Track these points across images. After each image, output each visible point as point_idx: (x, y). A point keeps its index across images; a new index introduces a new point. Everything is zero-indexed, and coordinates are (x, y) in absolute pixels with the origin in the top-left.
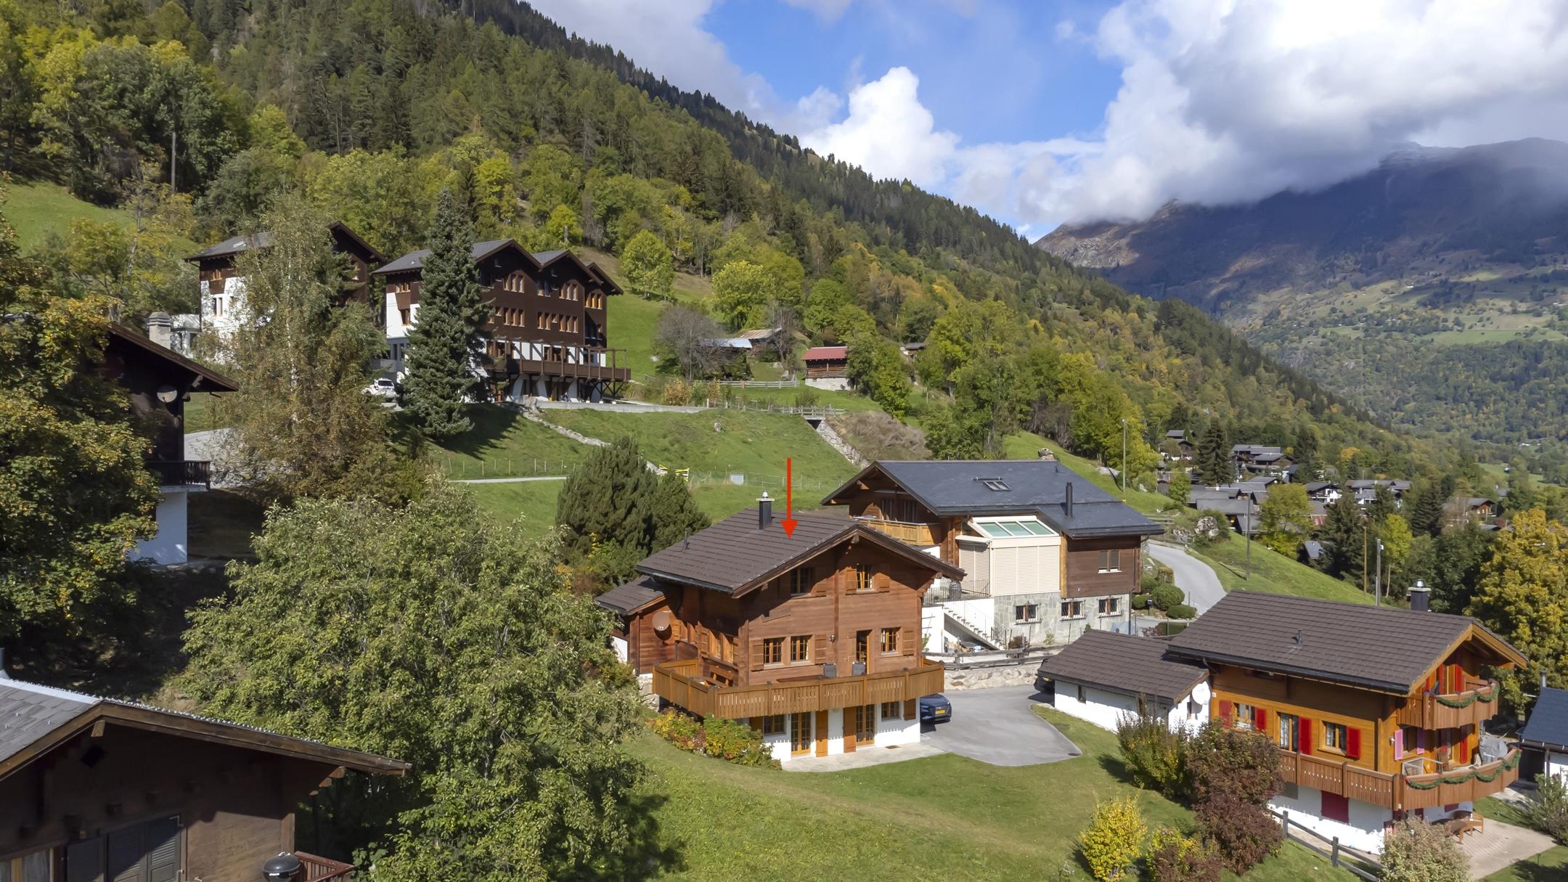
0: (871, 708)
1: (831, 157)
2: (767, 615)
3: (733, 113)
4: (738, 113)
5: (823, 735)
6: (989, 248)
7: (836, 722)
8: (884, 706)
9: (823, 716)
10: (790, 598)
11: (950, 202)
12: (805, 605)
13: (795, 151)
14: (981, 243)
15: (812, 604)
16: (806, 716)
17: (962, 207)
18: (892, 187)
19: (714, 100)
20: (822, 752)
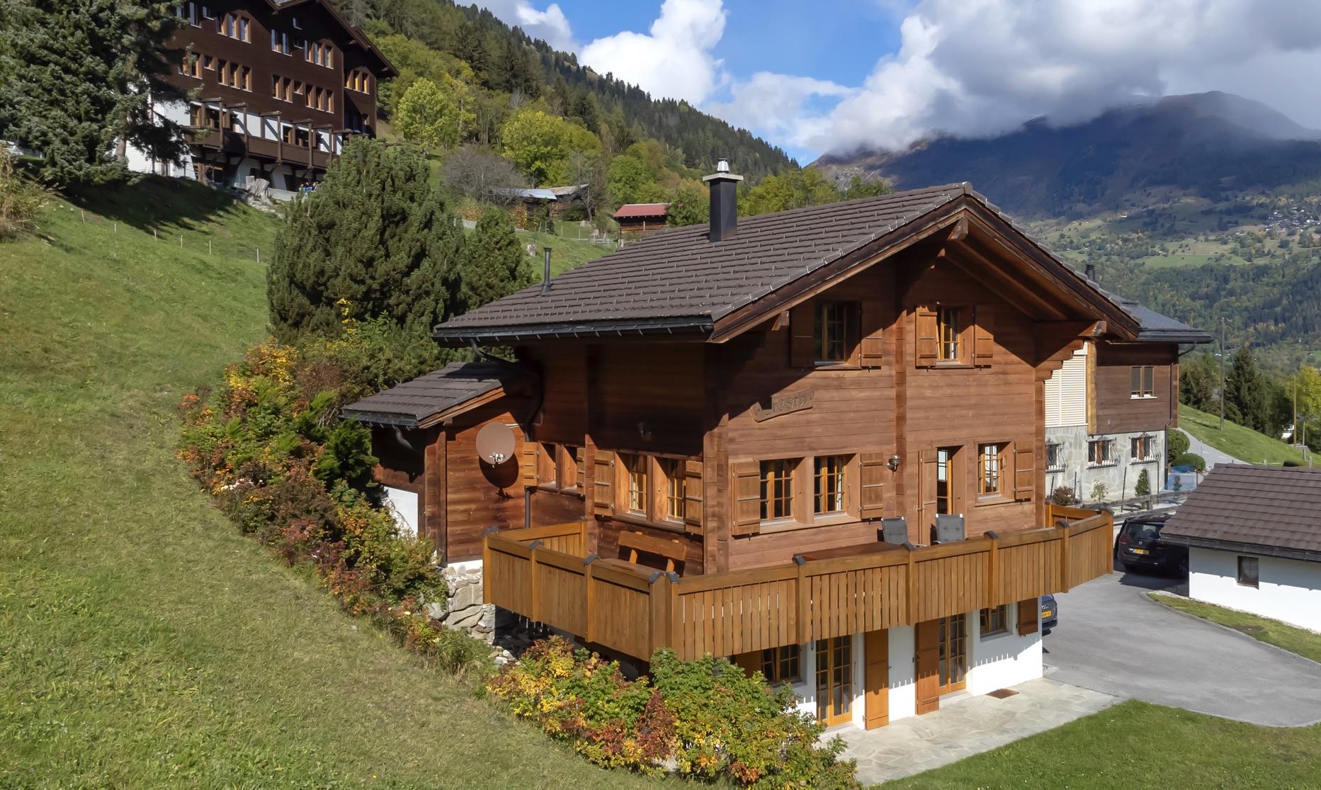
0: (959, 621)
1: (610, 75)
2: (767, 405)
3: (511, 27)
4: (515, 28)
5: (877, 680)
6: (763, 169)
7: (901, 651)
8: (984, 613)
9: (877, 642)
10: (812, 368)
11: (725, 124)
12: (840, 385)
13: (573, 68)
14: (756, 163)
15: (857, 384)
16: (843, 644)
17: (736, 129)
18: (669, 106)
19: (490, 15)
20: (876, 717)
